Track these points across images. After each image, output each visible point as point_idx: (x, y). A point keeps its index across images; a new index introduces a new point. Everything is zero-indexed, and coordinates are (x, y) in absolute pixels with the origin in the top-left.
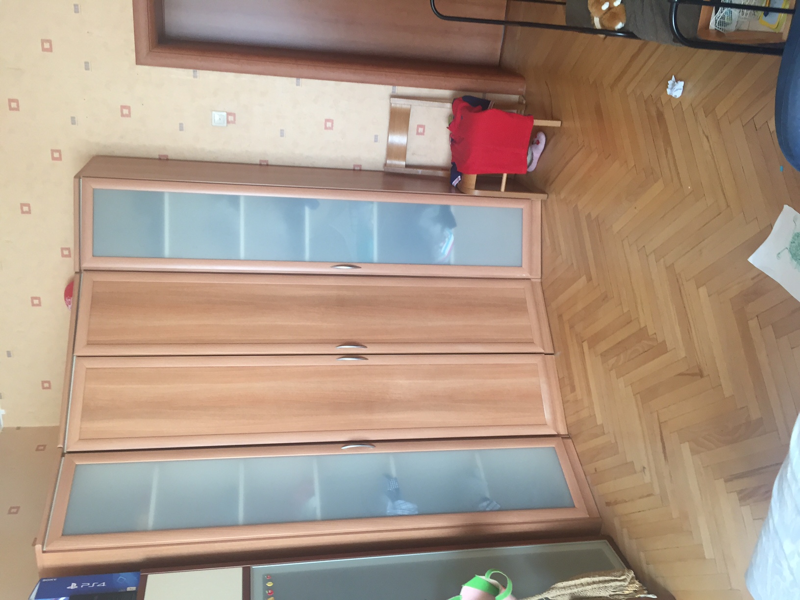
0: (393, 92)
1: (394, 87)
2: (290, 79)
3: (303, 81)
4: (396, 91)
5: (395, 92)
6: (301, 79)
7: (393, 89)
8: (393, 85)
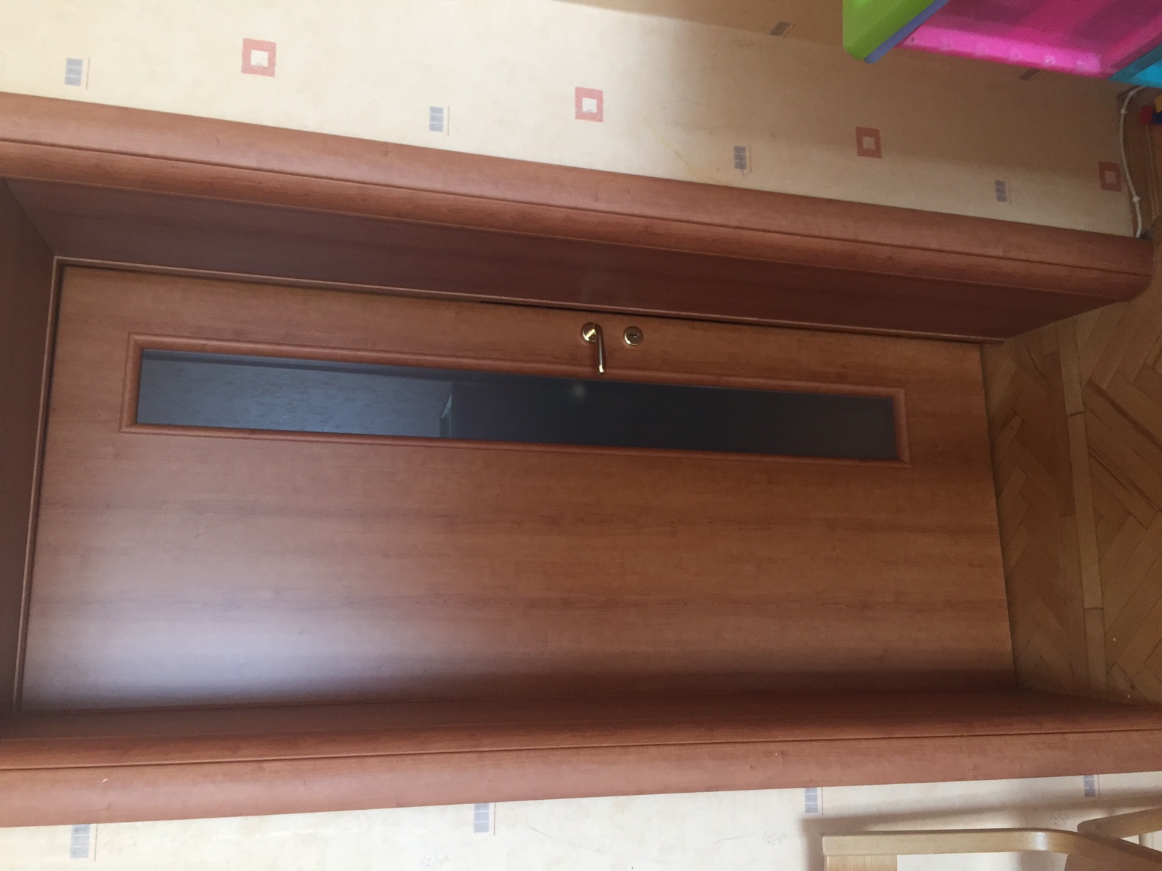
0: (808, 810)
1: (811, 793)
2: (451, 810)
3: (499, 811)
4: (819, 804)
5: (815, 810)
6: (491, 805)
7: (808, 798)
8: (809, 784)
